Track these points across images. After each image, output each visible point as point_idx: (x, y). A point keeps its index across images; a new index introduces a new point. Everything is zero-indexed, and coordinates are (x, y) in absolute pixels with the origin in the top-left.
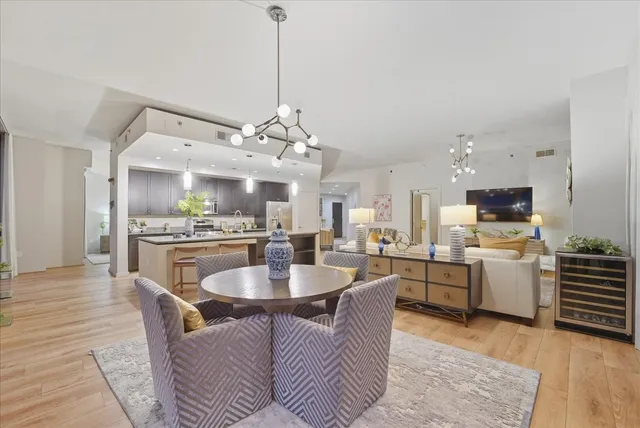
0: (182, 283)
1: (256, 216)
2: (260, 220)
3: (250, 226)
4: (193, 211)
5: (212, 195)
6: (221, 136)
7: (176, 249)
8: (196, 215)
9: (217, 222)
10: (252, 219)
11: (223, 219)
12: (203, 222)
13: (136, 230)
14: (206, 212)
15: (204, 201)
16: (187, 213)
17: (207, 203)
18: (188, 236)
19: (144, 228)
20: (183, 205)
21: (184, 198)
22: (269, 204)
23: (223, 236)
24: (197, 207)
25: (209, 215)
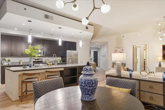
0: (26, 91)
1: (62, 57)
2: (64, 59)
3: (59, 61)
4: (33, 54)
5: (42, 48)
6: (47, 17)
7: (24, 74)
8: (34, 56)
9: (44, 59)
10: (60, 58)
11: (47, 58)
12: (38, 60)
13: (6, 64)
14: (39, 55)
15: (38, 50)
16: (29, 56)
17: (40, 51)
18: (30, 67)
19: (10, 63)
20: (28, 51)
21: (28, 48)
22: (68, 51)
23: (47, 67)
24: (35, 53)
25: (40, 56)
